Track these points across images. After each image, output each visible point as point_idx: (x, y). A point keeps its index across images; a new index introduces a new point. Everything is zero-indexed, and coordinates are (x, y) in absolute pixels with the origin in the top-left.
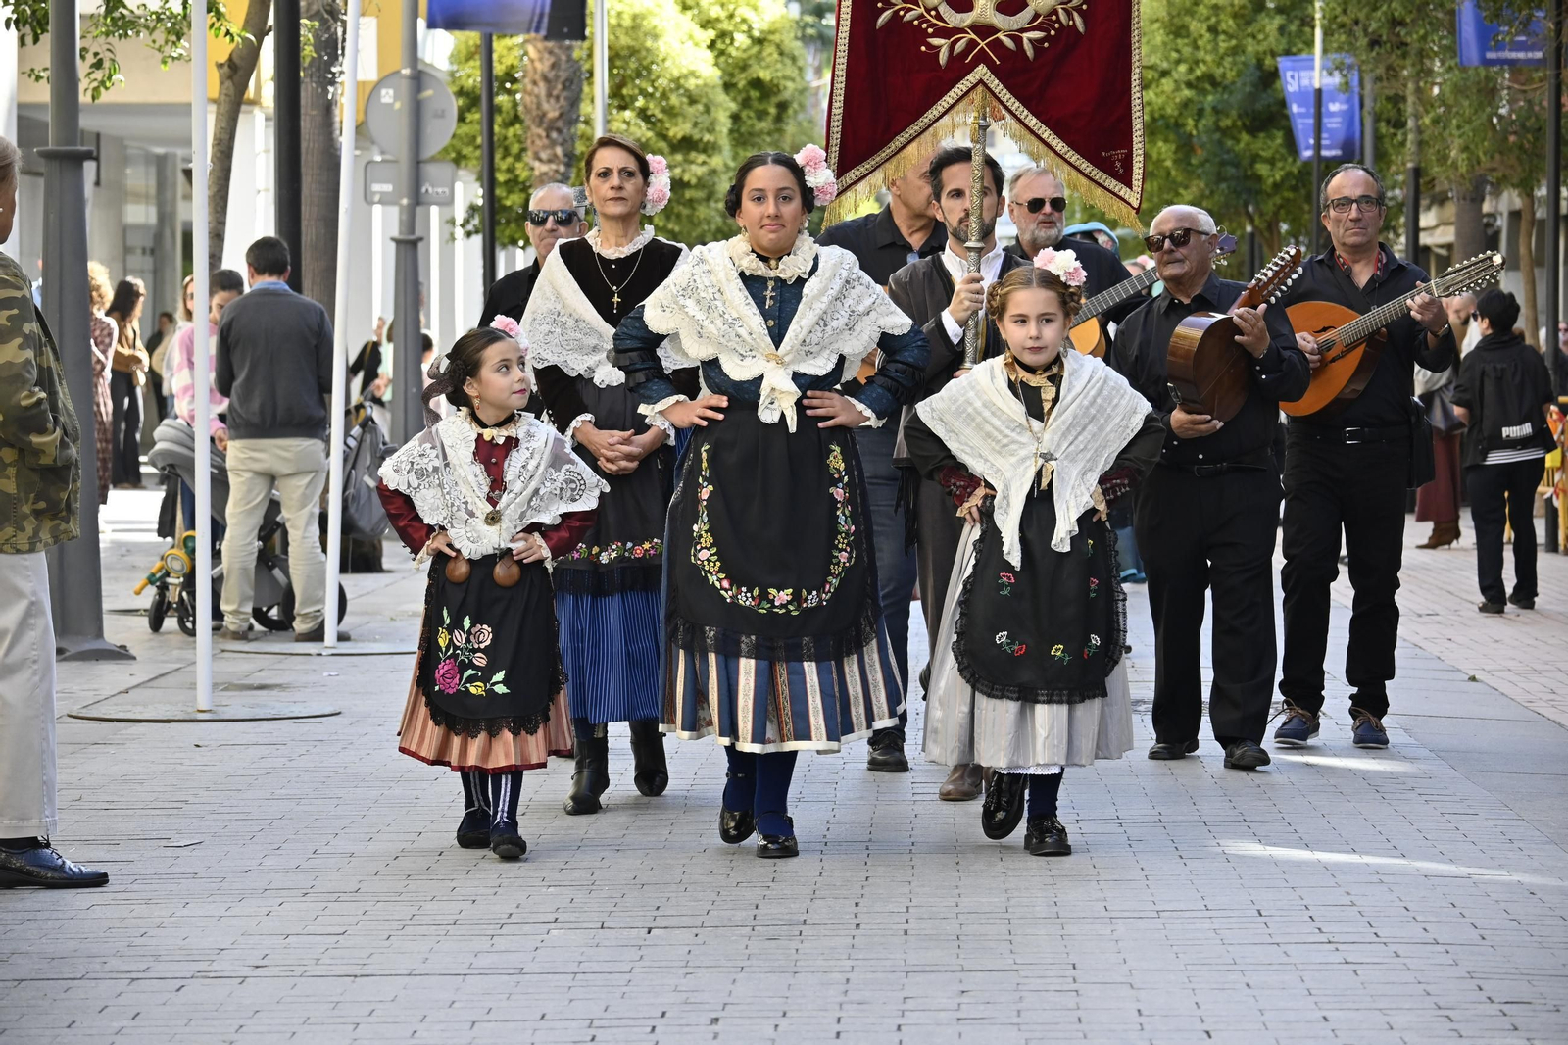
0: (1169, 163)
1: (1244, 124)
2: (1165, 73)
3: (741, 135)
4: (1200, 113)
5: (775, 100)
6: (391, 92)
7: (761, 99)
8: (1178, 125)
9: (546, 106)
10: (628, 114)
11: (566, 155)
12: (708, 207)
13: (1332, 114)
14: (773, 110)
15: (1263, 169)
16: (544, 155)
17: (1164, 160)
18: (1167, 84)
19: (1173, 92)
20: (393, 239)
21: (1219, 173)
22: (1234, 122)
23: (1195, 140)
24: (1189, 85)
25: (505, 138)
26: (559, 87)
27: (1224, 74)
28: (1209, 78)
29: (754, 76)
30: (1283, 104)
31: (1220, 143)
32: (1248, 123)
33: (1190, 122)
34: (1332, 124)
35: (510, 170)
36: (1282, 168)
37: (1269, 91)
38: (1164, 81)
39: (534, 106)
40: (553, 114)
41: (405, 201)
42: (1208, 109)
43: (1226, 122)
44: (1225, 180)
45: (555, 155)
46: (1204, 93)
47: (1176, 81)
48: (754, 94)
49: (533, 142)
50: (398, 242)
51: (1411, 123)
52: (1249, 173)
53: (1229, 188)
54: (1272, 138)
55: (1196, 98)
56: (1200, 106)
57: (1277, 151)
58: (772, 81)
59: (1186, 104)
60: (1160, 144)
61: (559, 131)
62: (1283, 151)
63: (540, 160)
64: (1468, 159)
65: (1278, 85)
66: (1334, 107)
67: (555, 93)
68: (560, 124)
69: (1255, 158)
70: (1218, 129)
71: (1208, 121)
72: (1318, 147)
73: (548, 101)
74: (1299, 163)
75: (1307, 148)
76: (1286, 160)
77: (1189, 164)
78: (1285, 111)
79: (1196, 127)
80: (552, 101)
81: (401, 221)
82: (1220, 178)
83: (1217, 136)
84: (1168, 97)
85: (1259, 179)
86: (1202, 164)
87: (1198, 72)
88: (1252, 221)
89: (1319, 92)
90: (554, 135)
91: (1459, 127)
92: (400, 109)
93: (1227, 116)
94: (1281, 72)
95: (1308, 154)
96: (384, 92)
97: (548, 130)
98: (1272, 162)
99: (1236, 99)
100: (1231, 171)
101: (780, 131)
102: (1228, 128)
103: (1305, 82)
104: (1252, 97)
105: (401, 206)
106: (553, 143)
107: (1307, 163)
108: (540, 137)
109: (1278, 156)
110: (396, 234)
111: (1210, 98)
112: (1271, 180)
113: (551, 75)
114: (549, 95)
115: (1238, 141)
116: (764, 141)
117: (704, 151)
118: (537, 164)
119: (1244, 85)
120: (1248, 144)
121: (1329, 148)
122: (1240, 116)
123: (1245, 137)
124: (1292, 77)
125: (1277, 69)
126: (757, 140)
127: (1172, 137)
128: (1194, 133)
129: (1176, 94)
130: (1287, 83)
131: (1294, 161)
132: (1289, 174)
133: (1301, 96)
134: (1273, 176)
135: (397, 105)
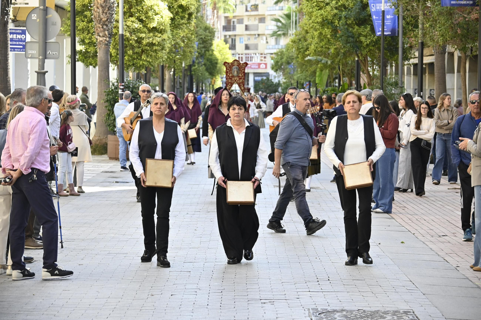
0: (329, 36)
1: (356, 23)
2: (327, 4)
3: (175, 25)
4: (340, 18)
5: (187, 12)
6: (36, 15)
7: (182, 12)
8: (332, 23)
9: (102, 16)
10: (133, 19)
11: (109, 34)
12: (162, 53)
13: (388, 19)
14: (187, 16)
15: (363, 39)
16: (101, 35)
17: (327, 35)
18: (328, 8)
19: (330, 11)
20: (36, 72)
21: (347, 40)
22: (352, 22)
23: (338, 28)
24: (336, 8)
25: (88, 27)
26: (107, 9)
27: (349, 4)
28: (344, 6)
29: (180, 4)
30: (370, 16)
31: (347, 29)
32: (357, 22)
33: (337, 21)
34: (388, 23)
35: (90, 39)
36: (370, 39)
37: (365, 11)
38: (327, 7)
39: (98, 16)
40: (104, 19)
41: (41, 57)
42: (343, 17)
43: (349, 22)
44: (349, 43)
45: (105, 34)
46: (342, 11)
47: (331, 7)
48: (180, 10)
49: (97, 29)
50: (38, 73)
51: (420, 26)
52: (358, 40)
53: (350, 45)
54: (366, 28)
55: (339, 13)
56: (340, 16)
57: (368, 33)
58: (186, 5)
59: (335, 15)
60: (326, 29)
61: (107, 25)
62: (370, 32)
63: (100, 36)
64: (443, 39)
65: (368, 9)
66: (388, 17)
67: (105, 11)
68: (107, 23)
69: (360, 35)
70: (347, 24)
71: (343, 21)
72: (383, 31)
73: (103, 15)
74: (376, 37)
75: (379, 32)
76: (371, 36)
77: (336, 36)
78: (371, 18)
79: (339, 23)
80: (104, 14)
81: (39, 64)
82: (347, 42)
83: (346, 27)
84: (329, 13)
85: (361, 42)
86: (341, 37)
87: (340, 4)
88: (358, 57)
89: (384, 11)
90: (105, 27)
91: (439, 27)
92: (39, 22)
93: (350, 19)
94: (369, 4)
95: (379, 33)
96: (33, 15)
97: (102, 26)
98: (366, 36)
99: (353, 13)
100: (351, 39)
101: (189, 23)
102: (350, 24)
103: (378, 8)
104: (359, 13)
105: (39, 59)
106: (105, 30)
107: (379, 37)
108: (99, 27)
109: (368, 34)
110: (37, 70)
111: (344, 13)
112: (366, 43)
113: (103, 5)
114: (103, 12)
115: (354, 29)
116: (184, 26)
117: (161, 32)
118: (98, 37)
119: (356, 9)
120: (357, 30)
121: (387, 31)
122: (354, 20)
123: (356, 27)
124: (373, 6)
125: (368, 3)
126: (181, 26)
127: (330, 27)
128: (338, 25)
129: (332, 11)
130: (372, 8)
131: (374, 36)
132: (372, 41)
133: (377, 13)
134: (367, 42)
135: (38, 20)
